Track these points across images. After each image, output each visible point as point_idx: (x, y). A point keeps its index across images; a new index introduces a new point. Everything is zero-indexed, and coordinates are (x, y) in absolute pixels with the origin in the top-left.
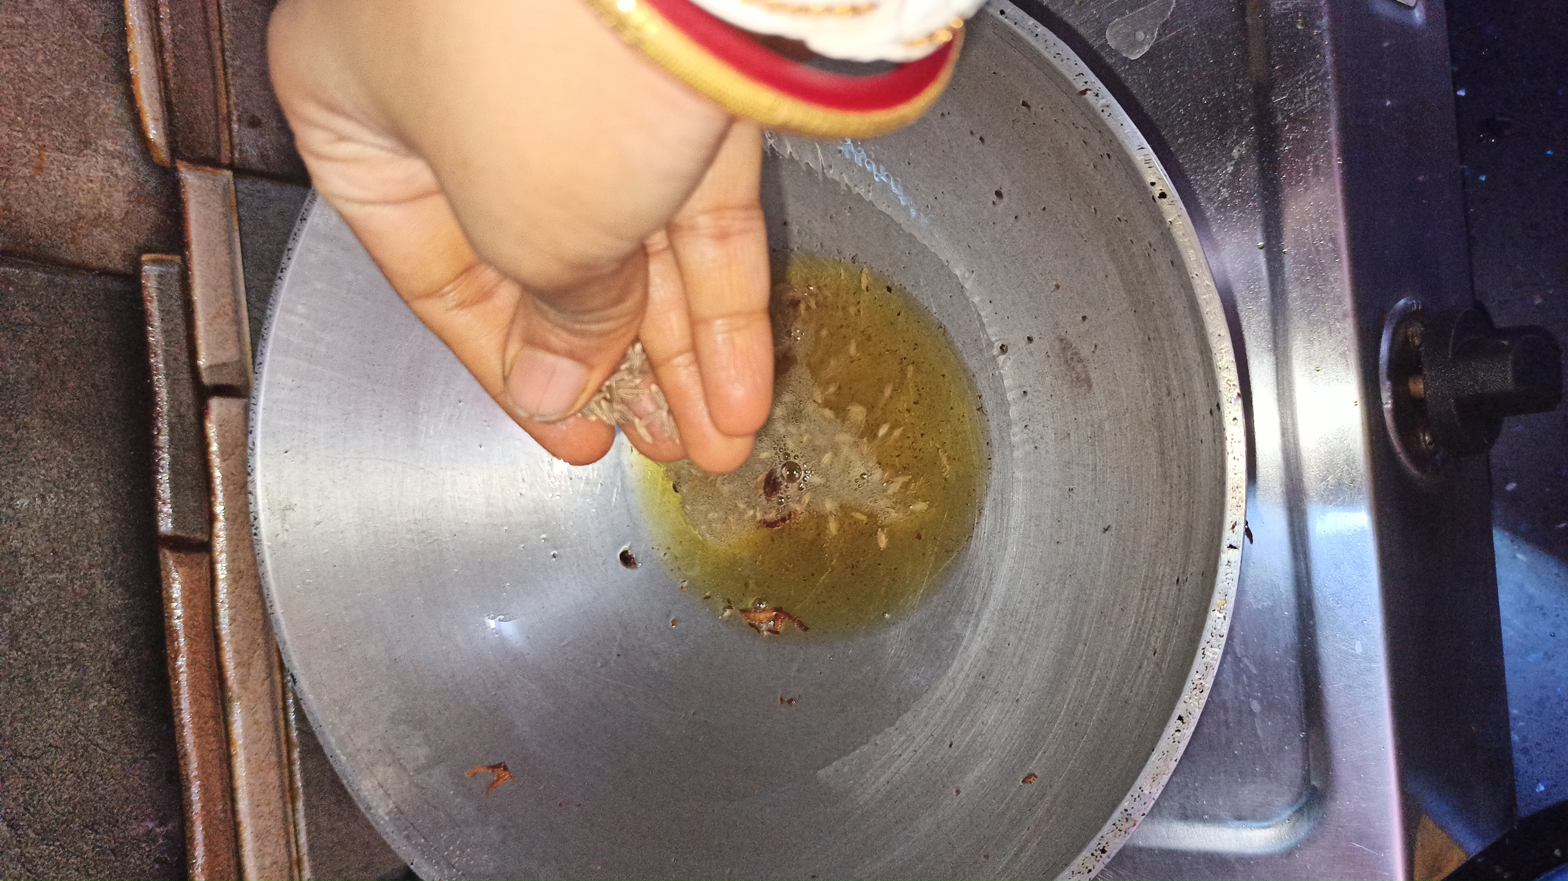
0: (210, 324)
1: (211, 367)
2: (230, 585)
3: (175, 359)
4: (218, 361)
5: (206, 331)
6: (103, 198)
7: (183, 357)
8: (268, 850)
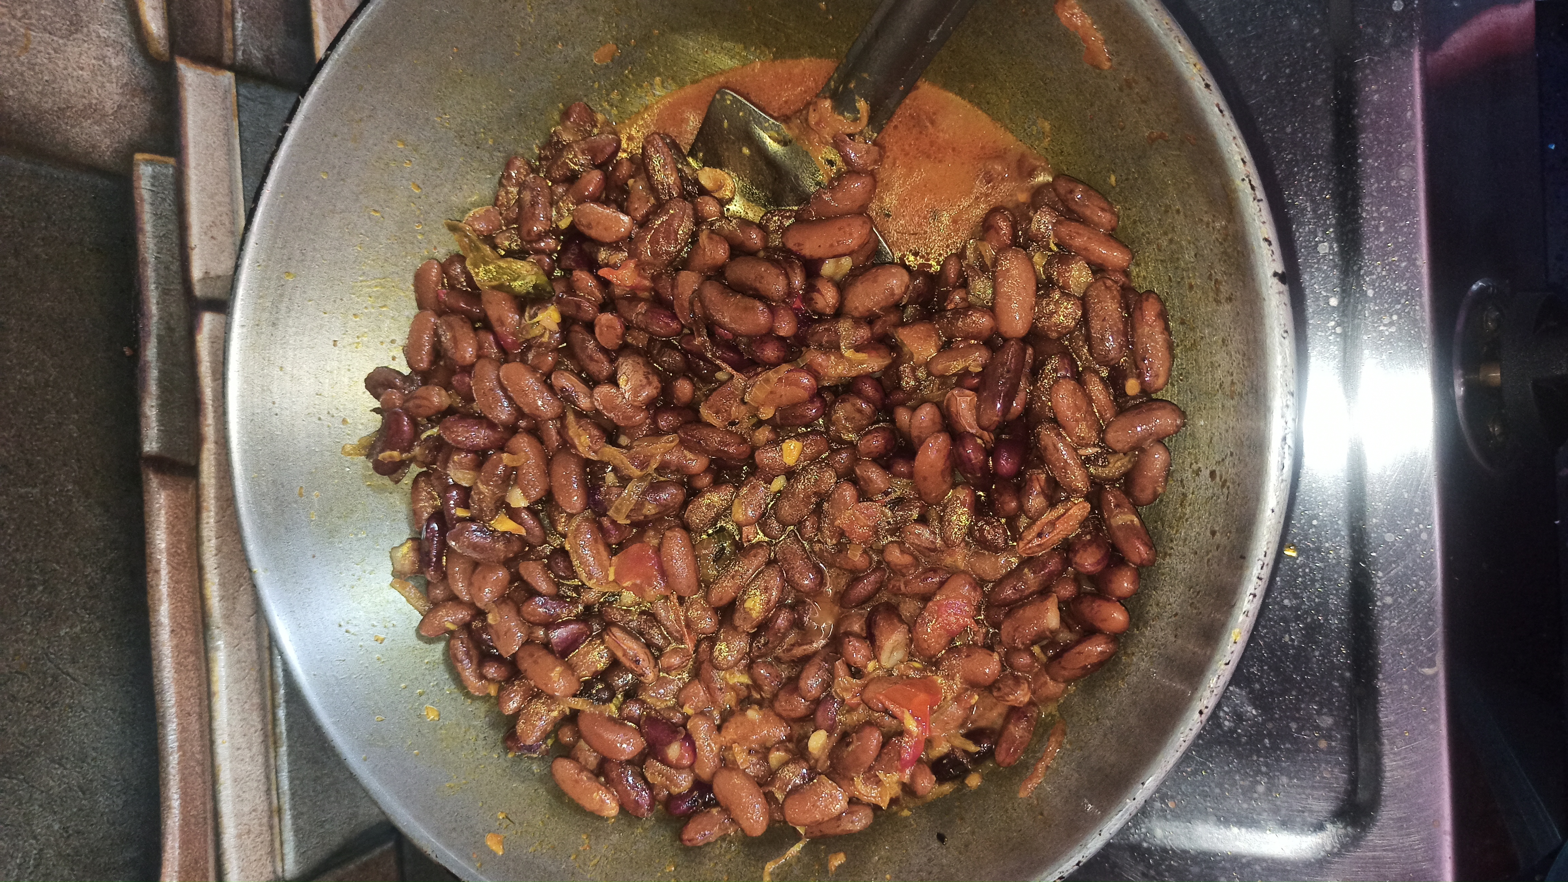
0: (206, 233)
1: (204, 278)
2: (217, 514)
4: (213, 274)
5: (201, 241)
6: (94, 88)
7: (176, 266)
8: (246, 795)
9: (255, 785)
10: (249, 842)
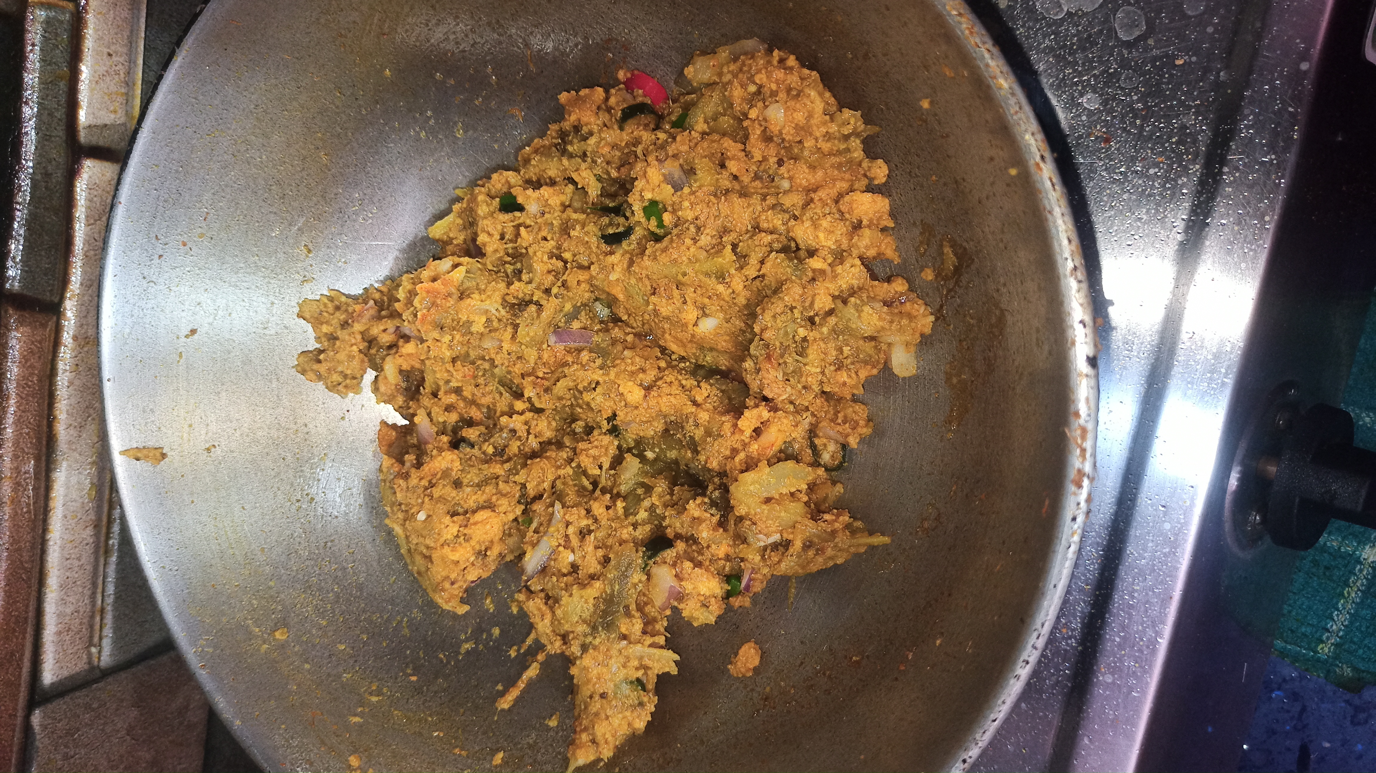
0: (97, 82)
1: (90, 126)
2: (73, 350)
3: (51, 115)
4: (99, 122)
5: (92, 90)
7: (60, 114)
8: (71, 599)
9: (80, 589)
10: (67, 638)
